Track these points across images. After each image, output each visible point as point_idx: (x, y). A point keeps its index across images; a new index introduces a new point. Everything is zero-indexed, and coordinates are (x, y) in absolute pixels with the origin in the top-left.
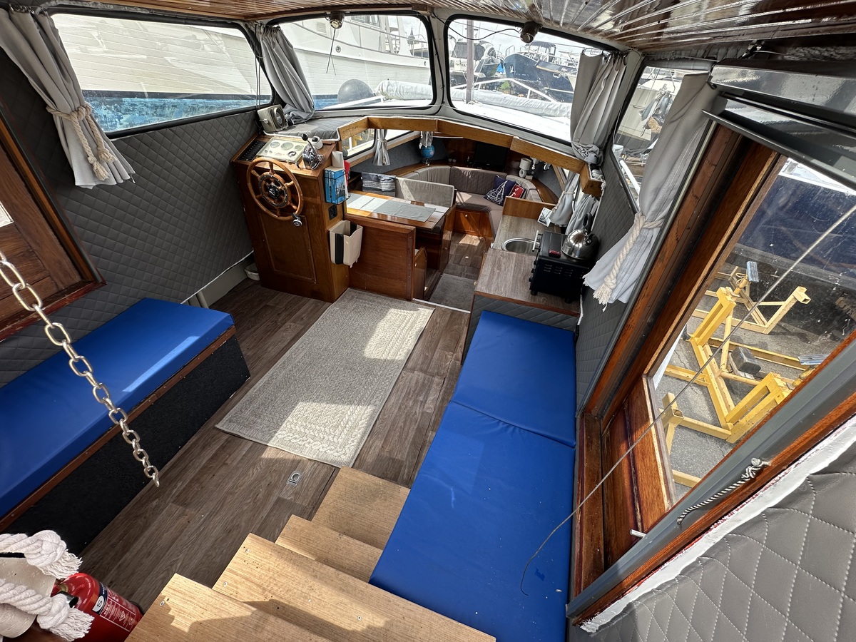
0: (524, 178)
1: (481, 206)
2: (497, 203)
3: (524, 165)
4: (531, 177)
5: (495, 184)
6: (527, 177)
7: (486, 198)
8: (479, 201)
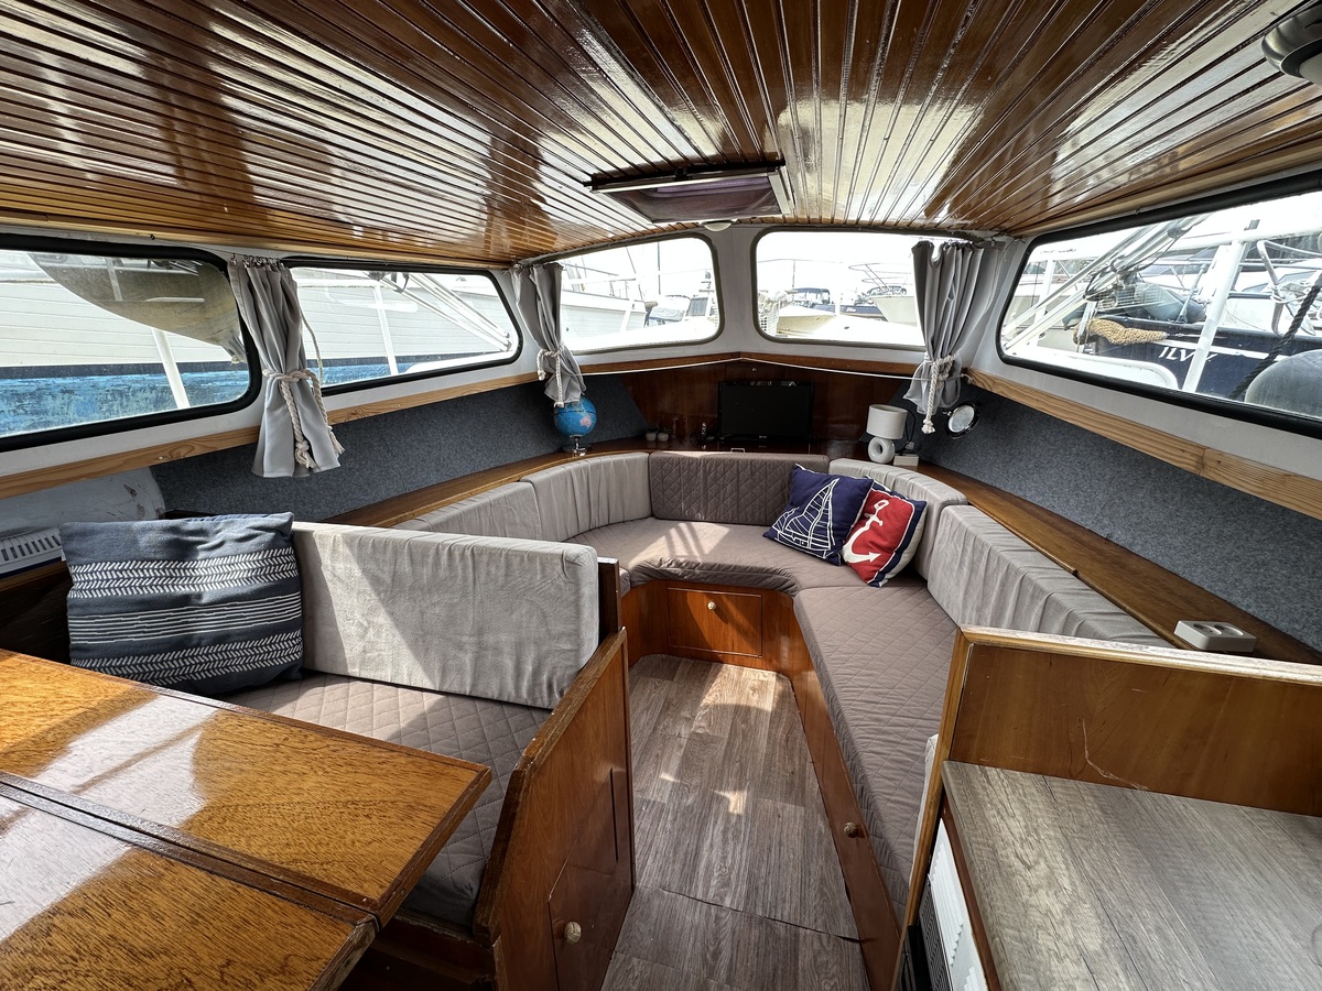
0: (891, 463)
1: (760, 570)
2: (815, 554)
3: (882, 423)
4: (913, 460)
5: (794, 493)
6: (899, 459)
7: (771, 537)
8: (752, 552)
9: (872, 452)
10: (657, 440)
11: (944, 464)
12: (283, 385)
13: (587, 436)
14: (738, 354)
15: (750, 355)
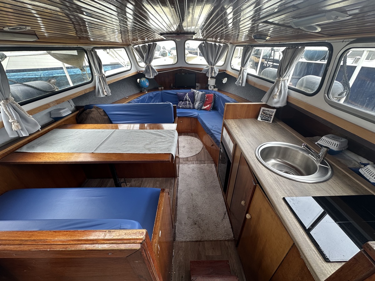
6: (214, 89)
9: (210, 89)
10: (161, 89)
11: (222, 90)
12: (100, 77)
13: (147, 88)
14: (181, 67)
15: (183, 67)
